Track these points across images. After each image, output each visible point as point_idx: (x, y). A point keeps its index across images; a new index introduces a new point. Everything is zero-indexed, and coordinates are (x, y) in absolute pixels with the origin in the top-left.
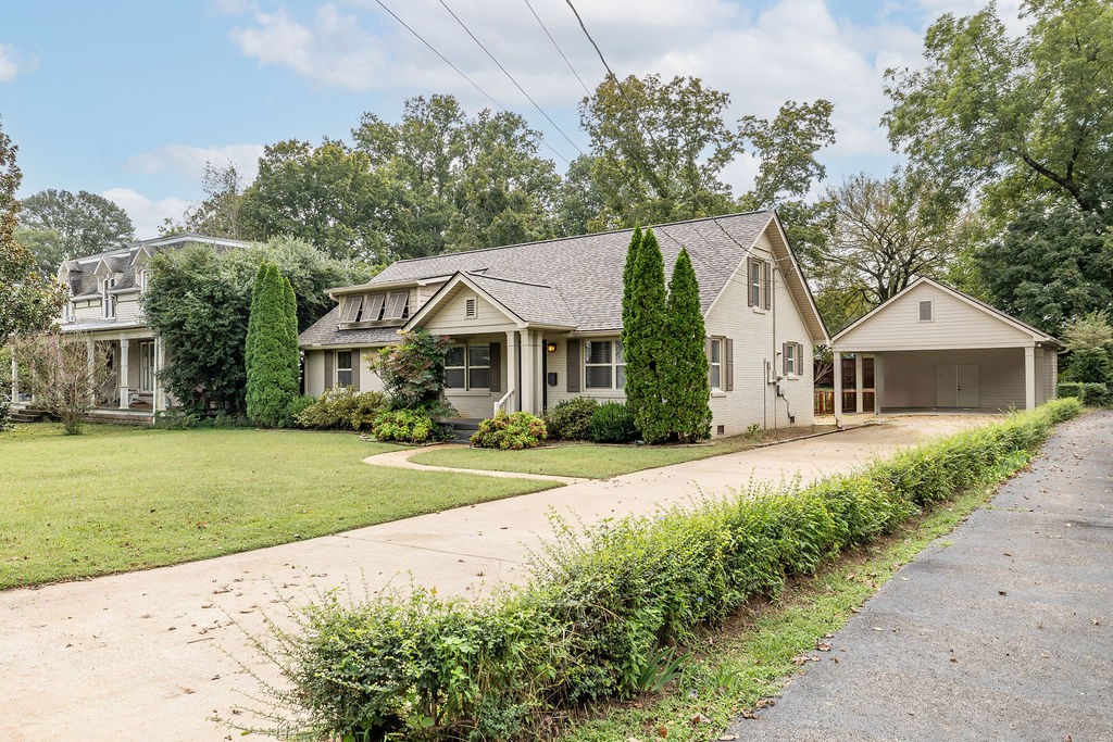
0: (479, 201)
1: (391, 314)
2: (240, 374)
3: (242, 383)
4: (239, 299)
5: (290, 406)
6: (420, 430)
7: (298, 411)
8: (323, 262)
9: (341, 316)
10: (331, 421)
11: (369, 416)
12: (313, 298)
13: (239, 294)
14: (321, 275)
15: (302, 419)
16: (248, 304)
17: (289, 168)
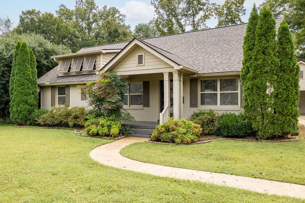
0: (109, 34)
1: (87, 68)
2: (7, 98)
3: (8, 102)
4: (5, 59)
5: (33, 115)
6: (115, 130)
7: (38, 116)
8: (49, 45)
9: (60, 69)
10: (56, 122)
11: (78, 120)
12: (45, 62)
13: (6, 57)
14: (48, 52)
15: (40, 121)
16: (11, 63)
17: (32, 19)
